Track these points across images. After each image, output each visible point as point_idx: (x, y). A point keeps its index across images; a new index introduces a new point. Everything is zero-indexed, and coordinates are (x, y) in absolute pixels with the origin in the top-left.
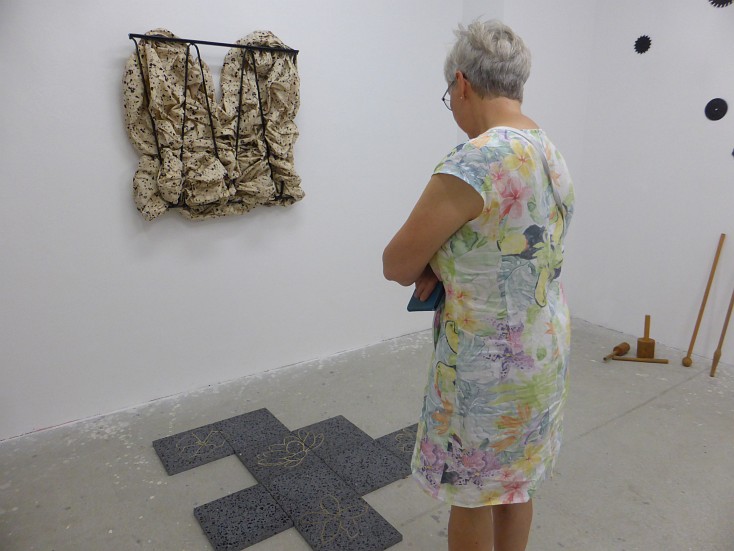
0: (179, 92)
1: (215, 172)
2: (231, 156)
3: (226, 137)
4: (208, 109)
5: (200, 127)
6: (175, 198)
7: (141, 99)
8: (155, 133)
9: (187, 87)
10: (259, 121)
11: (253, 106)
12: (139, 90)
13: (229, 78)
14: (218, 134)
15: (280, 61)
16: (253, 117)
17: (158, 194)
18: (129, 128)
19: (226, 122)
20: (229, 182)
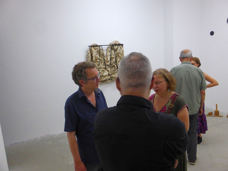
0: (98, 57)
1: (106, 73)
2: (109, 69)
3: (108, 65)
4: (104, 59)
5: (102, 63)
7: (91, 59)
9: (100, 55)
10: (115, 61)
11: (114, 58)
12: (90, 57)
13: (108, 52)
14: (106, 65)
15: (119, 47)
16: (114, 60)
19: (108, 62)
20: (109, 75)
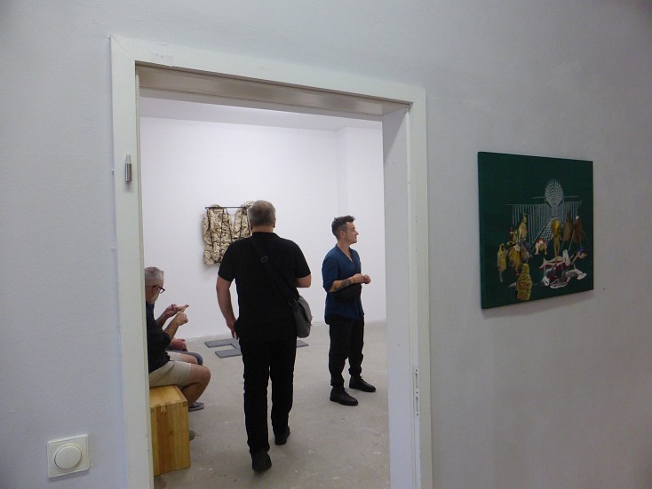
0: (220, 224)
4: (230, 229)
5: (227, 235)
6: (217, 259)
7: (208, 227)
8: (211, 237)
9: (222, 222)
11: (246, 227)
12: (207, 224)
13: (238, 218)
16: (246, 231)
17: (211, 258)
18: (203, 236)
19: (236, 233)
